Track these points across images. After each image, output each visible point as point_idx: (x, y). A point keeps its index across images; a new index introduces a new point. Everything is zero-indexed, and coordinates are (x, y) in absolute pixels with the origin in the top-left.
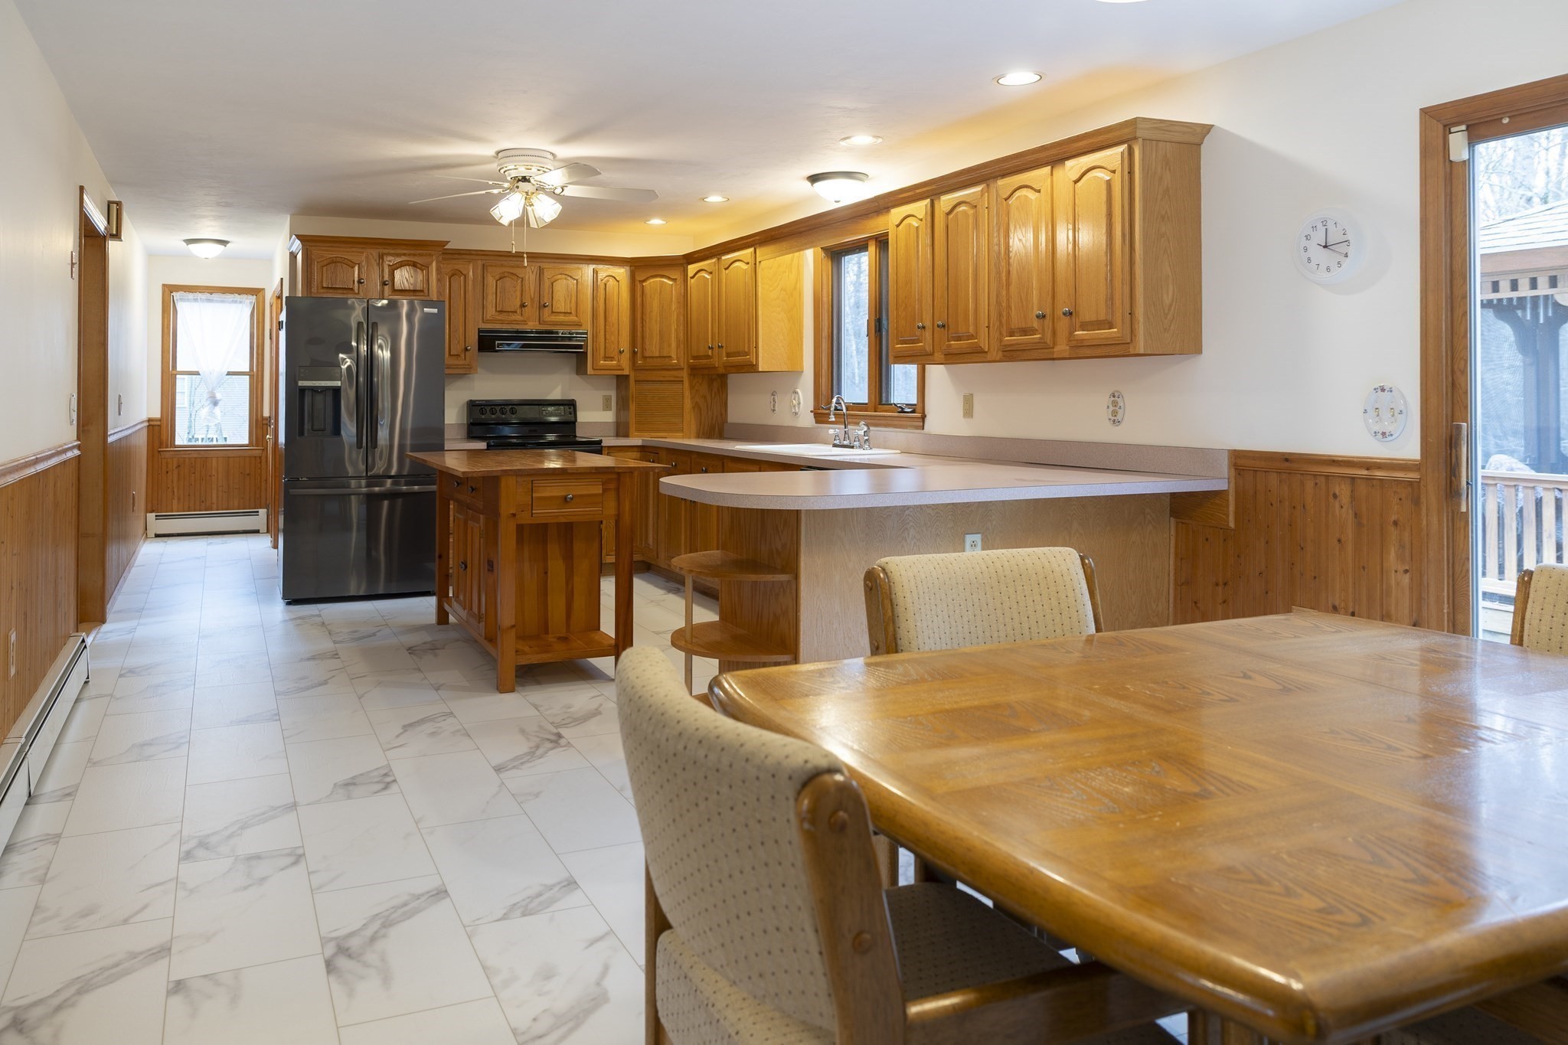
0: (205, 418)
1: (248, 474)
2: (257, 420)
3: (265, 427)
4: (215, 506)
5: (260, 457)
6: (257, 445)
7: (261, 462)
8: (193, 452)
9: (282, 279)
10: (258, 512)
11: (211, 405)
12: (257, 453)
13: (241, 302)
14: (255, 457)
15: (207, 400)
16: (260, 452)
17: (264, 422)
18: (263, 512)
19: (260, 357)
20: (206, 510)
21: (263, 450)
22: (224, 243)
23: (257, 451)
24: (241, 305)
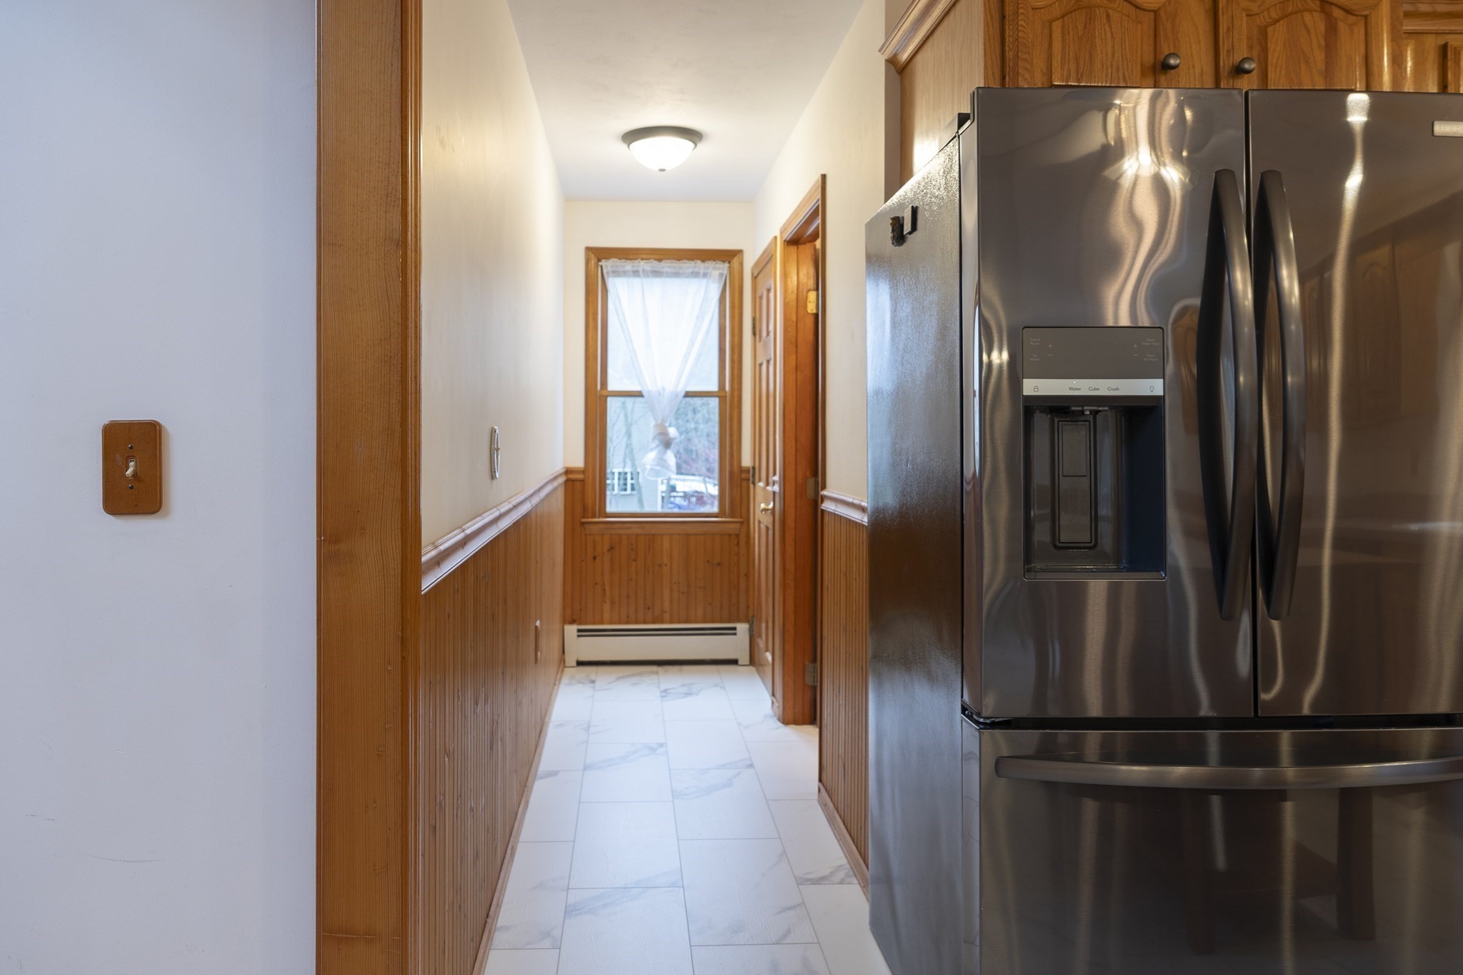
0: (652, 469)
1: (719, 564)
2: (731, 473)
3: (744, 484)
4: (667, 616)
5: (737, 536)
6: (732, 515)
7: (738, 544)
8: (633, 526)
9: (824, 177)
10: (735, 629)
11: (661, 447)
12: (733, 528)
13: (705, 275)
14: (730, 535)
15: (654, 438)
16: (738, 526)
17: (744, 476)
18: (742, 628)
19: (736, 365)
20: (654, 622)
21: (742, 523)
22: (691, 134)
23: (732, 526)
24: (704, 281)
